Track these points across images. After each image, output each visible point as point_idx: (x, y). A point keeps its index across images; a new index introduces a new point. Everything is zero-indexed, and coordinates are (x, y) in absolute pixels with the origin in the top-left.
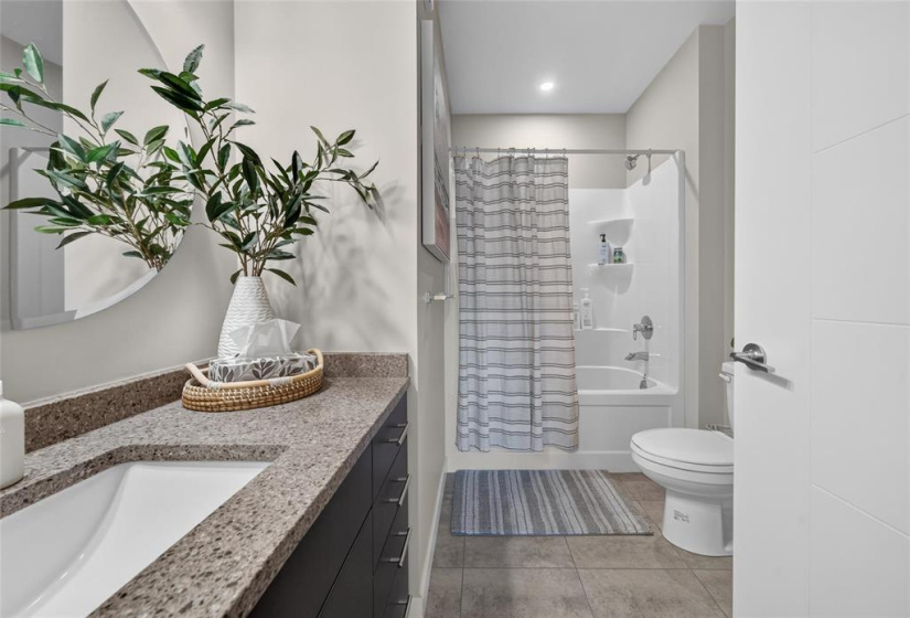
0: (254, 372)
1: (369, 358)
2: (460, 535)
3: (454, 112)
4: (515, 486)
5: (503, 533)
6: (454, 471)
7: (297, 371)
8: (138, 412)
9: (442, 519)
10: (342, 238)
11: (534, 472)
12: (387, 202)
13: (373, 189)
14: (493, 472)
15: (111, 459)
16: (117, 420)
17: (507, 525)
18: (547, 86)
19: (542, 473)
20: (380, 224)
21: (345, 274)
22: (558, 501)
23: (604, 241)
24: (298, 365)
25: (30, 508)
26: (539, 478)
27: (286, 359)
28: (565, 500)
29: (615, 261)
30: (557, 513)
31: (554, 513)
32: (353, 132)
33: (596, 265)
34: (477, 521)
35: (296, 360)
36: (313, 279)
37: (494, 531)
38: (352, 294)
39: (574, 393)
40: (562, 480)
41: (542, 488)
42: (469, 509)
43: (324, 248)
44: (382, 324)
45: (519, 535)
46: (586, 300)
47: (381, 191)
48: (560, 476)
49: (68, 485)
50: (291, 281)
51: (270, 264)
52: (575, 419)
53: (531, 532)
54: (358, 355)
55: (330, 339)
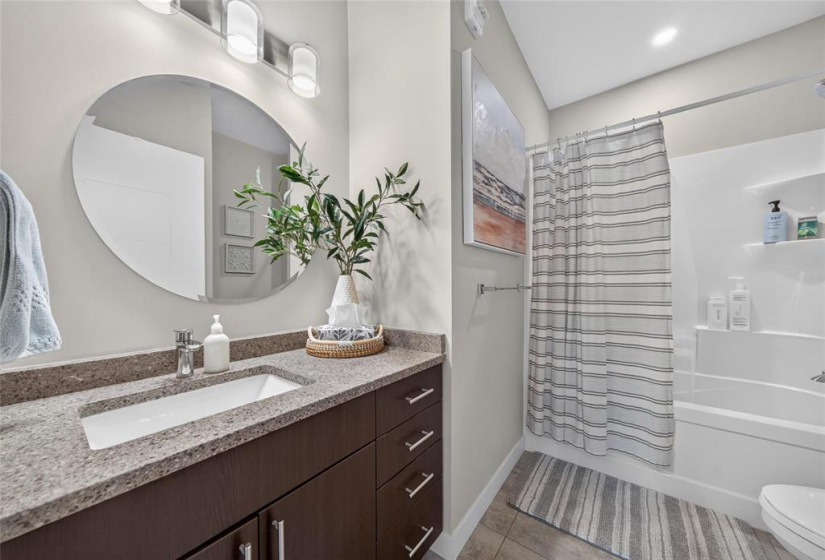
0: (335, 336)
1: (417, 335)
2: (513, 507)
3: (550, 108)
4: (591, 487)
5: (558, 525)
6: (532, 450)
7: (361, 338)
8: (288, 350)
9: (504, 488)
10: (403, 245)
11: (624, 483)
12: (430, 212)
13: (422, 205)
14: (572, 466)
15: (261, 370)
16: (278, 352)
17: (566, 521)
18: (665, 37)
19: (635, 488)
20: (426, 230)
21: (404, 271)
22: (644, 526)
23: (776, 209)
24: (362, 334)
25: (226, 384)
26: (628, 493)
27: (354, 330)
28: (655, 529)
29: (800, 237)
30: (636, 535)
31: (632, 537)
32: (407, 164)
33: (762, 244)
34: (536, 501)
35: (361, 331)
36: (386, 275)
37: (549, 519)
38: (409, 286)
39: (669, 403)
40: (662, 507)
41: (628, 505)
42: (533, 488)
43: (393, 253)
44: (426, 310)
45: (576, 537)
46: (739, 291)
47: (426, 206)
48: (661, 500)
49: (242, 378)
50: (369, 277)
51: (356, 266)
52: (670, 435)
53: (592, 540)
54: (410, 332)
55: (396, 319)
